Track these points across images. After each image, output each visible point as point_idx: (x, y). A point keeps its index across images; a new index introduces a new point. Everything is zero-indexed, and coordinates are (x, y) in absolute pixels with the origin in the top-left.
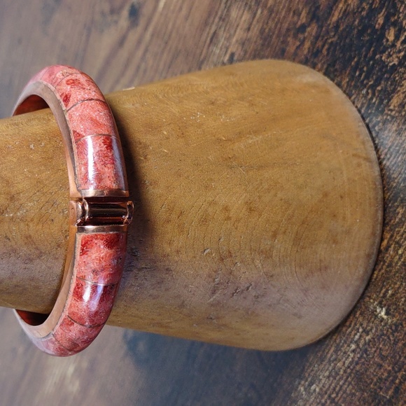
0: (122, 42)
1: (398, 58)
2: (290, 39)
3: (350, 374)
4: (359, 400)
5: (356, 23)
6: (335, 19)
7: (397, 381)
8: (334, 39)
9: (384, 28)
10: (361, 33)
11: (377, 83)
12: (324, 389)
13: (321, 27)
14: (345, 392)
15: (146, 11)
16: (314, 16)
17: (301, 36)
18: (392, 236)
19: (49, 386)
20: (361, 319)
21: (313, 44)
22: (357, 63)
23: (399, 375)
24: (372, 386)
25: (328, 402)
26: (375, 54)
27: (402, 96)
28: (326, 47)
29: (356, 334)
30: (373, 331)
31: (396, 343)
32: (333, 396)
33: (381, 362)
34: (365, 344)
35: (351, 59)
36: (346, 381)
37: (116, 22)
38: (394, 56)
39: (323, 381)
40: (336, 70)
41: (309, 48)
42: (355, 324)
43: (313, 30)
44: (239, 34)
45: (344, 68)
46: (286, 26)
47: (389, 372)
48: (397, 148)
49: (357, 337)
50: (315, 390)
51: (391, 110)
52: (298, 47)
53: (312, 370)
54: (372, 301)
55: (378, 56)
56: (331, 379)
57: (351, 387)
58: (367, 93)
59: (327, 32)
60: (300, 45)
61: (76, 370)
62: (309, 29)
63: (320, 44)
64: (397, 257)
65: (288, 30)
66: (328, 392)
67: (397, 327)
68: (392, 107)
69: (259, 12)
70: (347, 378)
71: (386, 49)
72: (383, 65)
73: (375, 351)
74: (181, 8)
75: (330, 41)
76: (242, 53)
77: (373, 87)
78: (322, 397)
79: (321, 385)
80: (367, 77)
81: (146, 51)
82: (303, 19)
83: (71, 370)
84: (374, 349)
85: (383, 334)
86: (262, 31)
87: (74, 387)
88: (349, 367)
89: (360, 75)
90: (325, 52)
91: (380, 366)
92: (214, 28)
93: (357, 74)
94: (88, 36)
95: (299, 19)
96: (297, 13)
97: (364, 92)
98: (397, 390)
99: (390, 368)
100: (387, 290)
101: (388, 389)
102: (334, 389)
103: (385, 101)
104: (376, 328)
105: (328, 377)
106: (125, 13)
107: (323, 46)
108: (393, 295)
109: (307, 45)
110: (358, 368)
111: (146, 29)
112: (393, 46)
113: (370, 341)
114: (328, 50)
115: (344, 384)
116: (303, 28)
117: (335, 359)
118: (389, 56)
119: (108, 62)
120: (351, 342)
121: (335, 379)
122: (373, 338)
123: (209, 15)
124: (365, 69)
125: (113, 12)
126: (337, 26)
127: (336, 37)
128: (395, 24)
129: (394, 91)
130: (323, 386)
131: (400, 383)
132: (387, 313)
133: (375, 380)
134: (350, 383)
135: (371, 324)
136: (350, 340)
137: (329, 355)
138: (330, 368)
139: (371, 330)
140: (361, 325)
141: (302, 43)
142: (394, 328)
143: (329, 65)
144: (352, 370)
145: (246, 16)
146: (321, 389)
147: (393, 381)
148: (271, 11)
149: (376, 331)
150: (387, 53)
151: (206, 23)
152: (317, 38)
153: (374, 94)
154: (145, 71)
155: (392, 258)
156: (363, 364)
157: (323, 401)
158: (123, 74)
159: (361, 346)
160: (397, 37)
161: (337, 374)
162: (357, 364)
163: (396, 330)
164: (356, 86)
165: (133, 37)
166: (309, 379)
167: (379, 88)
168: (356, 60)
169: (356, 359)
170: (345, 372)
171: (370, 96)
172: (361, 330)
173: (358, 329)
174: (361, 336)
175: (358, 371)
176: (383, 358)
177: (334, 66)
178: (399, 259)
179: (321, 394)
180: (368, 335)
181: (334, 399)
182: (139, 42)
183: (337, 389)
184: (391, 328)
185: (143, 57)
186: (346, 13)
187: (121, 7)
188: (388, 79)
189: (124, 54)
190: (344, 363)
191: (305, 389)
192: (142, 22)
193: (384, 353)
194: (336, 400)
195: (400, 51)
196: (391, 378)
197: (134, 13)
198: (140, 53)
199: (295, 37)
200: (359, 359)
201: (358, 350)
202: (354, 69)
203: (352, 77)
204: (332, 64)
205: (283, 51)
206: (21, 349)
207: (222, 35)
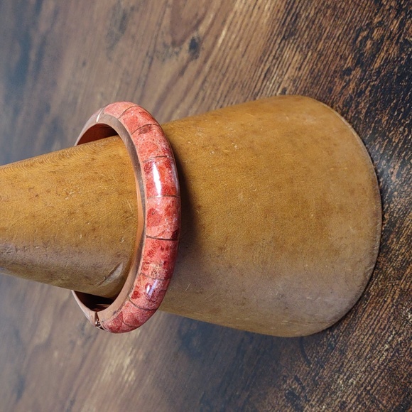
0: (182, 72)
3: (383, 370)
4: (391, 392)
5: (396, 70)
6: (377, 65)
8: (376, 83)
10: (400, 79)
12: (361, 383)
13: (364, 71)
14: (379, 385)
15: (206, 45)
16: (358, 62)
17: (347, 78)
19: (107, 375)
20: (394, 323)
21: (358, 85)
22: (396, 104)
24: (402, 380)
25: (364, 393)
28: (369, 88)
29: (389, 336)
30: (405, 334)
32: (368, 388)
34: (397, 344)
35: (391, 100)
36: (379, 376)
37: (177, 53)
39: (360, 376)
40: (377, 109)
41: (354, 89)
42: (389, 328)
43: (357, 73)
44: (291, 72)
45: (385, 108)
46: (333, 68)
49: (390, 338)
50: (352, 383)
53: (350, 366)
54: (404, 308)
56: (367, 373)
57: (384, 381)
58: (404, 131)
59: (370, 76)
60: (345, 86)
61: (131, 362)
62: (353, 72)
63: (363, 86)
65: (335, 72)
66: (364, 385)
69: (310, 54)
70: (381, 373)
73: (406, 351)
74: (238, 46)
75: (372, 84)
76: (293, 89)
77: (409, 126)
78: (359, 390)
79: (358, 379)
80: (404, 117)
82: (349, 63)
83: (128, 361)
84: (405, 349)
86: (312, 72)
87: (131, 377)
88: (382, 364)
89: (398, 115)
90: (367, 93)
92: (267, 65)
93: (396, 114)
94: (151, 64)
95: (345, 63)
96: (344, 58)
97: (401, 129)
102: (369, 383)
104: (408, 331)
105: (365, 372)
106: (186, 46)
107: (366, 88)
109: (352, 86)
110: (390, 364)
111: (205, 62)
113: (401, 342)
114: (370, 91)
115: (378, 378)
116: (348, 71)
117: (371, 357)
119: (168, 89)
120: (385, 343)
121: (370, 374)
122: (404, 340)
123: (264, 54)
124: (403, 110)
125: (174, 44)
126: (379, 72)
127: (378, 80)
130: (360, 380)
133: (405, 375)
134: (383, 378)
135: (403, 328)
136: (384, 341)
137: (365, 354)
138: (366, 365)
139: (403, 333)
140: (394, 328)
141: (348, 84)
143: (371, 105)
144: (386, 366)
145: (298, 57)
146: (357, 382)
148: (320, 54)
149: (407, 334)
151: (261, 61)
152: (361, 80)
154: (203, 99)
156: (395, 361)
157: (359, 392)
158: (182, 100)
159: (394, 346)
161: (372, 369)
162: (390, 361)
164: (394, 125)
165: (193, 68)
166: (347, 374)
168: (395, 101)
169: (389, 357)
170: (379, 368)
171: (406, 133)
172: (394, 333)
173: (392, 331)
174: (393, 338)
175: (391, 368)
177: (375, 106)
179: (357, 386)
180: (400, 337)
181: (369, 391)
182: (199, 73)
183: (372, 382)
185: (202, 87)
186: (387, 61)
187: (183, 41)
189: (183, 82)
190: (379, 360)
191: (344, 382)
192: (202, 55)
194: (371, 392)
197: (195, 47)
198: (199, 82)
199: (342, 78)
200: (392, 357)
201: (391, 350)
202: (393, 110)
203: (391, 117)
204: (373, 104)
205: (331, 90)
206: (79, 343)
207: (276, 72)
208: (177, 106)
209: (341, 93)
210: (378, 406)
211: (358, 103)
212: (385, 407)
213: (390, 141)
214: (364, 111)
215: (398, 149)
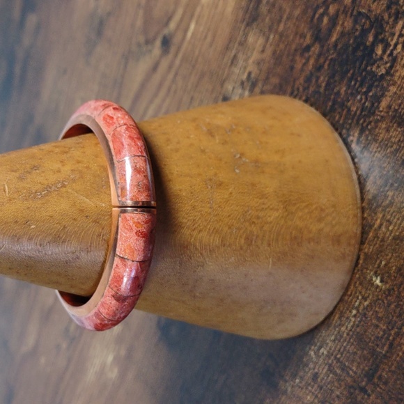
0: (155, 68)
1: (385, 68)
2: (298, 58)
3: (352, 336)
4: (360, 358)
5: (351, 42)
6: (334, 39)
7: (391, 338)
8: (334, 56)
9: (374, 44)
10: (355, 50)
11: (369, 90)
12: (331, 351)
13: (322, 47)
14: (348, 352)
15: (176, 40)
16: (317, 38)
17: (306, 55)
18: (384, 216)
19: (91, 375)
20: (360, 288)
21: (317, 60)
22: (353, 74)
23: (393, 332)
24: (370, 344)
25: (335, 362)
26: (366, 66)
27: (389, 99)
28: (327, 62)
29: (356, 301)
30: (371, 297)
31: (389, 305)
32: (339, 356)
33: (377, 323)
34: (364, 308)
35: (348, 71)
36: (348, 342)
37: (150, 51)
38: (382, 67)
39: (330, 345)
40: (335, 81)
41: (313, 65)
42: (356, 293)
43: (316, 49)
44: (255, 56)
45: (342, 79)
46: (294, 47)
47: (384, 331)
48: (386, 142)
49: (357, 304)
50: (323, 353)
51: (381, 111)
52: (304, 64)
53: (321, 336)
54: (368, 271)
55: (369, 68)
56: (337, 342)
57: (353, 347)
58: (361, 99)
59: (328, 50)
61: (115, 358)
62: (313, 49)
63: (322, 60)
64: (389, 233)
65: (296, 50)
66: (334, 354)
67: (389, 292)
68: (381, 109)
69: (272, 37)
70: (350, 339)
71: (375, 62)
72: (373, 74)
73: (373, 314)
74: (206, 37)
75: (330, 58)
76: (258, 72)
77: (366, 93)
78: (330, 358)
79: (328, 348)
80: (361, 85)
81: (176, 74)
82: (308, 40)
83: (110, 358)
84: (371, 312)
85: (379, 299)
86: (274, 53)
87: (113, 374)
88: (351, 330)
89: (355, 84)
90: (326, 67)
91: (377, 326)
92: (234, 52)
93: (353, 83)
94: (126, 63)
95: (304, 41)
96: (303, 36)
97: (359, 97)
98: (391, 345)
99: (385, 327)
100: (381, 262)
101: (384, 345)
102: (339, 351)
103: (376, 105)
104: (373, 295)
105: (334, 341)
106: (158, 43)
107: (325, 62)
108: (386, 265)
109: (312, 62)
110: (358, 330)
111: (176, 55)
112: (381, 58)
113: (368, 306)
114: (329, 65)
115: (347, 345)
116: (308, 48)
117: (340, 325)
118: (378, 67)
119: (143, 86)
120: (352, 309)
121: (339, 341)
122: (370, 303)
123: (230, 42)
124: (359, 79)
125: (147, 42)
126: (336, 45)
127: (335, 54)
128: (382, 41)
129: (383, 95)
130: (330, 349)
131: (394, 339)
132: (381, 281)
133: (373, 338)
134: (352, 344)
135: (368, 292)
136: (351, 306)
137: (334, 322)
138: (336, 333)
139: (368, 296)
140: (360, 293)
141: (308, 60)
142: (387, 293)
143: (330, 78)
144: (354, 332)
145: (261, 41)
146: (328, 352)
147: (388, 339)
148: (281, 35)
149: (373, 297)
150: (376, 65)
151: (227, 48)
152: (320, 55)
153: (366, 99)
154: (175, 92)
155: (385, 234)
156: (363, 326)
157: (330, 362)
158: (156, 95)
159: (360, 311)
160: (384, 51)
161: (341, 337)
162: (358, 326)
163: (389, 295)
164: (352, 94)
165: (164, 64)
166: (318, 344)
167: (371, 94)
168: (351, 72)
169: (357, 323)
170: (348, 334)
171: (363, 101)
172: (360, 297)
173: (358, 297)
174: (360, 303)
175: (358, 333)
176: (379, 319)
177: (334, 78)
178: (390, 234)
179: (328, 356)
180: (366, 301)
181: (339, 359)
182: (170, 67)
183: (342, 349)
184: (385, 293)
185: (174, 81)
186: (342, 34)
187: (155, 39)
188: (377, 86)
189: (157, 78)
190: (347, 327)
191: (315, 353)
192: (173, 50)
193: (380, 315)
194: (341, 359)
195: (386, 63)
196: (386, 336)
197: (166, 42)
198: (171, 76)
199: (302, 55)
200: (360, 322)
201: (358, 315)
202: (350, 80)
203: (349, 86)
204: (332, 76)
205: (292, 68)
206: (64, 346)
207: (241, 57)
208: (151, 102)
209: (302, 70)
210: (348, 373)
211: (318, 78)
212: (355, 373)
213: (349, 110)
214: (324, 85)
215: (356, 118)
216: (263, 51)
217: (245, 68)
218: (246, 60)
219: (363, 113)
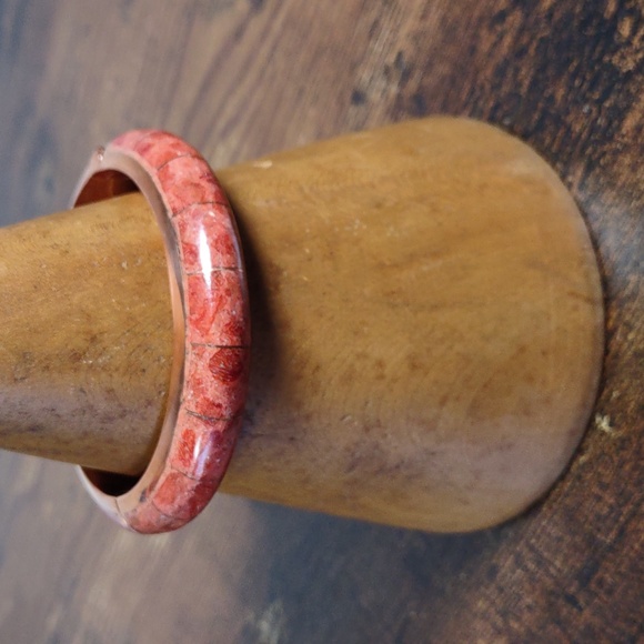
0: (238, 34)
1: (635, 61)
2: (484, 33)
4: (568, 547)
5: (578, 10)
6: (546, 4)
7: (622, 519)
8: (546, 33)
9: (617, 17)
10: (584, 24)
11: (605, 96)
13: (527, 16)
17: (499, 28)
18: (620, 315)
21: (517, 39)
22: (578, 68)
23: (625, 510)
24: (586, 526)
25: (526, 550)
26: (603, 54)
27: (639, 115)
28: (535, 44)
30: (591, 449)
31: (621, 466)
33: (600, 493)
35: (569, 61)
37: (231, 4)
38: (629, 59)
40: (547, 78)
41: (509, 47)
43: (516, 19)
44: (410, 25)
45: (559, 75)
46: (476, 13)
47: (611, 507)
48: (630, 191)
51: (623, 136)
52: (495, 45)
55: (606, 59)
57: (557, 528)
58: (590, 111)
59: (537, 22)
60: (496, 42)
62: (510, 18)
63: (525, 40)
64: (626, 344)
65: (481, 19)
67: (622, 444)
68: (624, 131)
71: (618, 48)
72: (614, 70)
73: (592, 478)
75: (539, 36)
76: (414, 53)
77: (600, 102)
80: (591, 88)
81: (274, 48)
84: (591, 474)
85: (603, 453)
86: (444, 20)
89: (581, 85)
90: (532, 51)
91: (599, 498)
92: (373, 15)
95: (496, 3)
97: (586, 109)
98: (622, 532)
99: (612, 501)
100: (611, 392)
101: (610, 530)
102: (534, 532)
103: (616, 123)
104: (595, 446)
107: (530, 43)
108: (619, 398)
109: (508, 40)
112: (629, 43)
113: (585, 463)
114: (537, 49)
116: (502, 16)
118: (623, 57)
122: (590, 459)
124: (588, 77)
126: (550, 15)
127: (549, 30)
128: (632, 12)
129: (629, 108)
131: (627, 522)
132: (611, 424)
133: (591, 517)
134: (557, 523)
135: (587, 440)
139: (587, 448)
141: (501, 37)
142: (618, 444)
143: (538, 71)
147: (617, 521)
149: (594, 450)
150: (619, 54)
151: (363, 7)
152: (522, 30)
153: (599, 112)
155: (620, 345)
156: (576, 495)
158: (240, 79)
159: (573, 471)
160: (634, 31)
163: (622, 448)
164: (575, 102)
167: (607, 104)
168: (575, 64)
171: (594, 114)
175: (567, 506)
176: (604, 487)
177: (544, 71)
178: (629, 347)
180: (582, 455)
181: (533, 546)
183: (539, 531)
184: (615, 444)
185: (270, 58)
188: (620, 91)
189: (241, 51)
192: (270, 4)
193: (606, 480)
195: (637, 51)
196: (613, 515)
198: (265, 50)
199: (491, 28)
202: (574, 76)
203: (570, 88)
204: (542, 69)
205: (473, 50)
207: (386, 25)
208: (231, 92)
209: (490, 54)
210: (547, 571)
211: (517, 70)
212: (559, 570)
213: (569, 130)
214: (527, 82)
215: (580, 144)
216: (424, 17)
217: (392, 44)
218: (395, 31)
219: (592, 138)
